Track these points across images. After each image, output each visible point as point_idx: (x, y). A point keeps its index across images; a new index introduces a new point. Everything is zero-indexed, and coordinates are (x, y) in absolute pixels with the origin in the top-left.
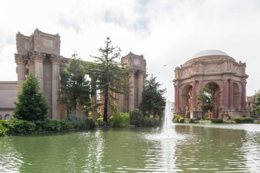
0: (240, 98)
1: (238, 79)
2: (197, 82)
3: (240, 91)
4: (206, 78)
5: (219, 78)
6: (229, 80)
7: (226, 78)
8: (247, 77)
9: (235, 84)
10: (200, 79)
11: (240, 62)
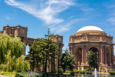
0: (110, 57)
1: (109, 46)
2: (85, 46)
3: (110, 53)
4: (90, 44)
5: (98, 45)
6: (104, 47)
7: (102, 45)
8: (114, 45)
9: (107, 49)
10: (87, 45)
11: (110, 35)
